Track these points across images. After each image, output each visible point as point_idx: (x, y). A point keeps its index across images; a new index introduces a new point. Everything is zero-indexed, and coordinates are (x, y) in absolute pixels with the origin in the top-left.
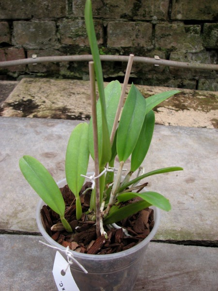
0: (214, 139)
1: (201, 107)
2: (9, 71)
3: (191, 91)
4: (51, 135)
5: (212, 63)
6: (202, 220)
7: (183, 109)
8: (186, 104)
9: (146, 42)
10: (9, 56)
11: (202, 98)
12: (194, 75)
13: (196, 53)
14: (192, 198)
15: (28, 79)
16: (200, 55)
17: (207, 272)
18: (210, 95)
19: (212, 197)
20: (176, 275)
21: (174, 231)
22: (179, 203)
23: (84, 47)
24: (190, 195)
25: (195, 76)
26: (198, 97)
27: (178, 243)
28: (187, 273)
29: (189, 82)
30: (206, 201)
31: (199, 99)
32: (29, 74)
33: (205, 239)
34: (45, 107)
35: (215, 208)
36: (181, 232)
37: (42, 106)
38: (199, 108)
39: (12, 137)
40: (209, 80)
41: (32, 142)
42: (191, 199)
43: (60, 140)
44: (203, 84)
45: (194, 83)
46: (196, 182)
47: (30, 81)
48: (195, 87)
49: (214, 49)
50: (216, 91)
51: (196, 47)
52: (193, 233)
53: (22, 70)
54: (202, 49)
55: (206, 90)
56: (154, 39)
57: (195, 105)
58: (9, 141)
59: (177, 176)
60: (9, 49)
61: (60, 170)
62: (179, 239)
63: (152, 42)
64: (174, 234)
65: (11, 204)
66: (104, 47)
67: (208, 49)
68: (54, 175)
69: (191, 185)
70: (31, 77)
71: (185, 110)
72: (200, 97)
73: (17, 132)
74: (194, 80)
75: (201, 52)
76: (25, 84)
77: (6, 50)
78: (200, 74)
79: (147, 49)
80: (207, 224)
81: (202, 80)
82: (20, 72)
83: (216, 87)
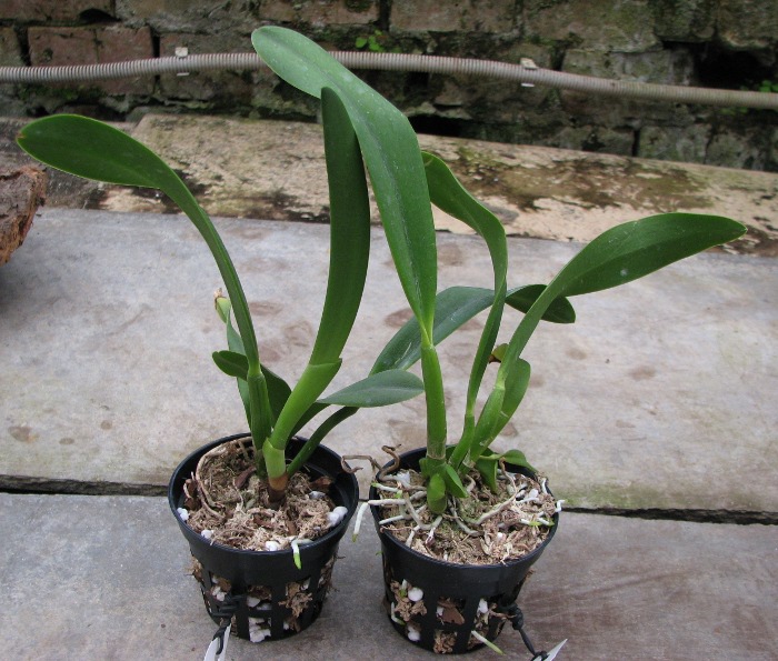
0: (694, 277)
1: (652, 201)
2: (106, 95)
3: (622, 160)
4: (258, 260)
5: (679, 82)
6: (682, 465)
7: (603, 205)
8: (610, 192)
9: (500, 20)
10: (108, 50)
11: (651, 180)
12: (630, 115)
13: (634, 54)
14: (653, 413)
15: (162, 118)
16: (646, 60)
17: (706, 576)
18: (673, 170)
19: (701, 411)
20: (631, 584)
21: (614, 487)
22: (620, 424)
23: (325, 29)
24: (646, 406)
25: (630, 119)
26: (640, 175)
27: (629, 513)
28: (659, 578)
29: (615, 134)
30: (689, 422)
31: (643, 180)
32: (162, 104)
33: (695, 507)
34: (225, 191)
35: (712, 437)
36: (632, 490)
37: (214, 188)
38: (646, 204)
39: (148, 263)
40: (670, 131)
41: (208, 276)
42: (650, 417)
43: (284, 273)
44: (653, 140)
45: (627, 137)
46: (658, 377)
47: (167, 123)
48: (630, 149)
49: (685, 44)
50: (686, 160)
51: (636, 36)
52: (663, 494)
53: (142, 92)
54: (653, 43)
55: (661, 157)
56: (521, 12)
57: (633, 196)
58: (142, 273)
59: (608, 361)
60: (108, 28)
61: (297, 344)
62: (629, 505)
63: (515, 20)
64: (615, 495)
65: (177, 426)
66: (381, 30)
67: (668, 44)
68: (283, 356)
69: (645, 385)
70: (168, 113)
71: (609, 208)
72: (648, 176)
73: (160, 250)
74: (626, 128)
75: (650, 50)
76: (155, 131)
77: (98, 31)
78: (643, 114)
79: (501, 39)
80: (695, 473)
81: (650, 130)
82: (135, 96)
83: (686, 150)
